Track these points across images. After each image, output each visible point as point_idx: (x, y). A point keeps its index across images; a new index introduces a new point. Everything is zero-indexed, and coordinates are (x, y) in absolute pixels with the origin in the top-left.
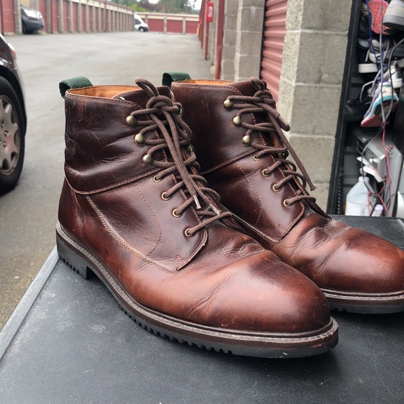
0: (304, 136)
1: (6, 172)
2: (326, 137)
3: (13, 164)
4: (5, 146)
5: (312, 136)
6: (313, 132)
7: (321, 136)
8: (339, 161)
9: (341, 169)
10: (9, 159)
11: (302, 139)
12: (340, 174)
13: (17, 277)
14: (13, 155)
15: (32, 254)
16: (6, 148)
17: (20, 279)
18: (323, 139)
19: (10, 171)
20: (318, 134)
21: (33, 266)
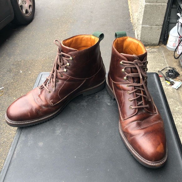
0: (152, 4)
1: (27, 15)
2: (163, 4)
3: (30, 10)
4: (25, 3)
5: (156, 4)
6: (156, 2)
7: (160, 4)
8: (168, 15)
9: (169, 18)
10: (28, 9)
11: (151, 5)
12: (168, 20)
13: (30, 72)
14: (30, 6)
15: (36, 59)
16: (26, 4)
17: (31, 73)
18: (161, 5)
19: (29, 14)
20: (159, 3)
21: (36, 66)
